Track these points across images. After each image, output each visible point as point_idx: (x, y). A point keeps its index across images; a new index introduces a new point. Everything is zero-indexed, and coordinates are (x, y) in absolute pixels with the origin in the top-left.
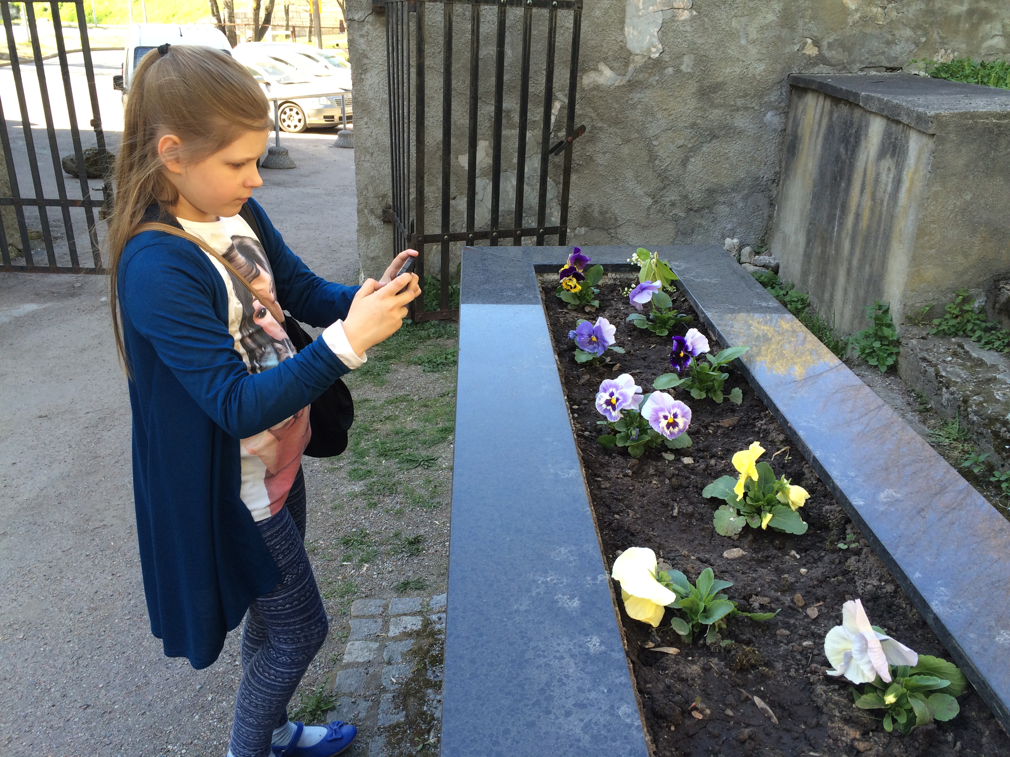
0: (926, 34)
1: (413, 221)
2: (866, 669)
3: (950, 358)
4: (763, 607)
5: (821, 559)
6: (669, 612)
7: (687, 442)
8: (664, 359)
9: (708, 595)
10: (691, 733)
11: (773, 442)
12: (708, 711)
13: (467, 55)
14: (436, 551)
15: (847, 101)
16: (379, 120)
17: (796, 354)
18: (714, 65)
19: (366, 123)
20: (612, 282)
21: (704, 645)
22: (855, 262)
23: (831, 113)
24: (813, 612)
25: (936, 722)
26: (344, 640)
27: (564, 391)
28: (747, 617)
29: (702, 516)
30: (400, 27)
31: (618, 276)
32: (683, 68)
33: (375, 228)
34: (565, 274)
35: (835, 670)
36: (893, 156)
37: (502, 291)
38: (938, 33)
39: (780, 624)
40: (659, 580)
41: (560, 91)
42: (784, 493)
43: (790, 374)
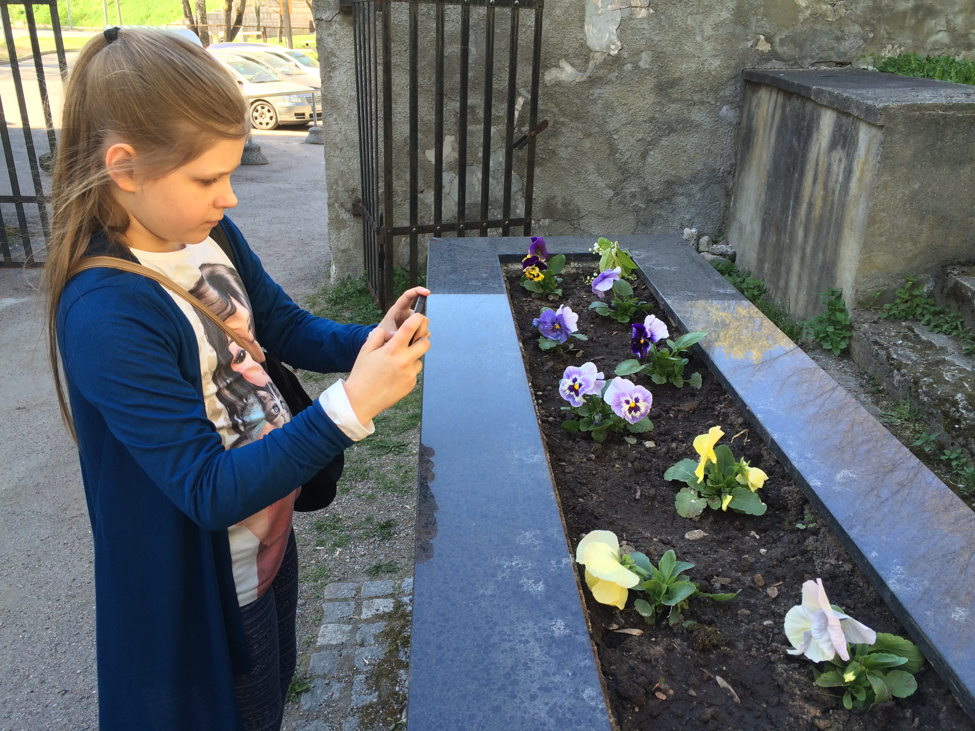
0: (874, 29)
1: (382, 214)
2: (825, 647)
3: (901, 342)
4: (724, 587)
5: (780, 539)
6: (633, 594)
7: (649, 426)
8: (626, 346)
9: (671, 576)
10: (655, 714)
11: (731, 425)
12: (671, 692)
13: (433, 52)
14: (407, 535)
15: (799, 94)
16: (348, 116)
17: (753, 339)
18: (671, 61)
19: (335, 120)
20: (574, 271)
21: (667, 626)
22: (808, 250)
23: (784, 107)
24: (773, 592)
25: (895, 698)
26: (318, 622)
27: (528, 378)
28: (709, 597)
29: (664, 499)
30: (366, 26)
31: (580, 265)
32: (641, 64)
33: (346, 221)
34: (528, 263)
35: (794, 649)
36: (843, 147)
37: (467, 280)
38: (885, 29)
39: (741, 604)
40: (623, 563)
41: (523, 87)
42: (743, 475)
43: (748, 358)
